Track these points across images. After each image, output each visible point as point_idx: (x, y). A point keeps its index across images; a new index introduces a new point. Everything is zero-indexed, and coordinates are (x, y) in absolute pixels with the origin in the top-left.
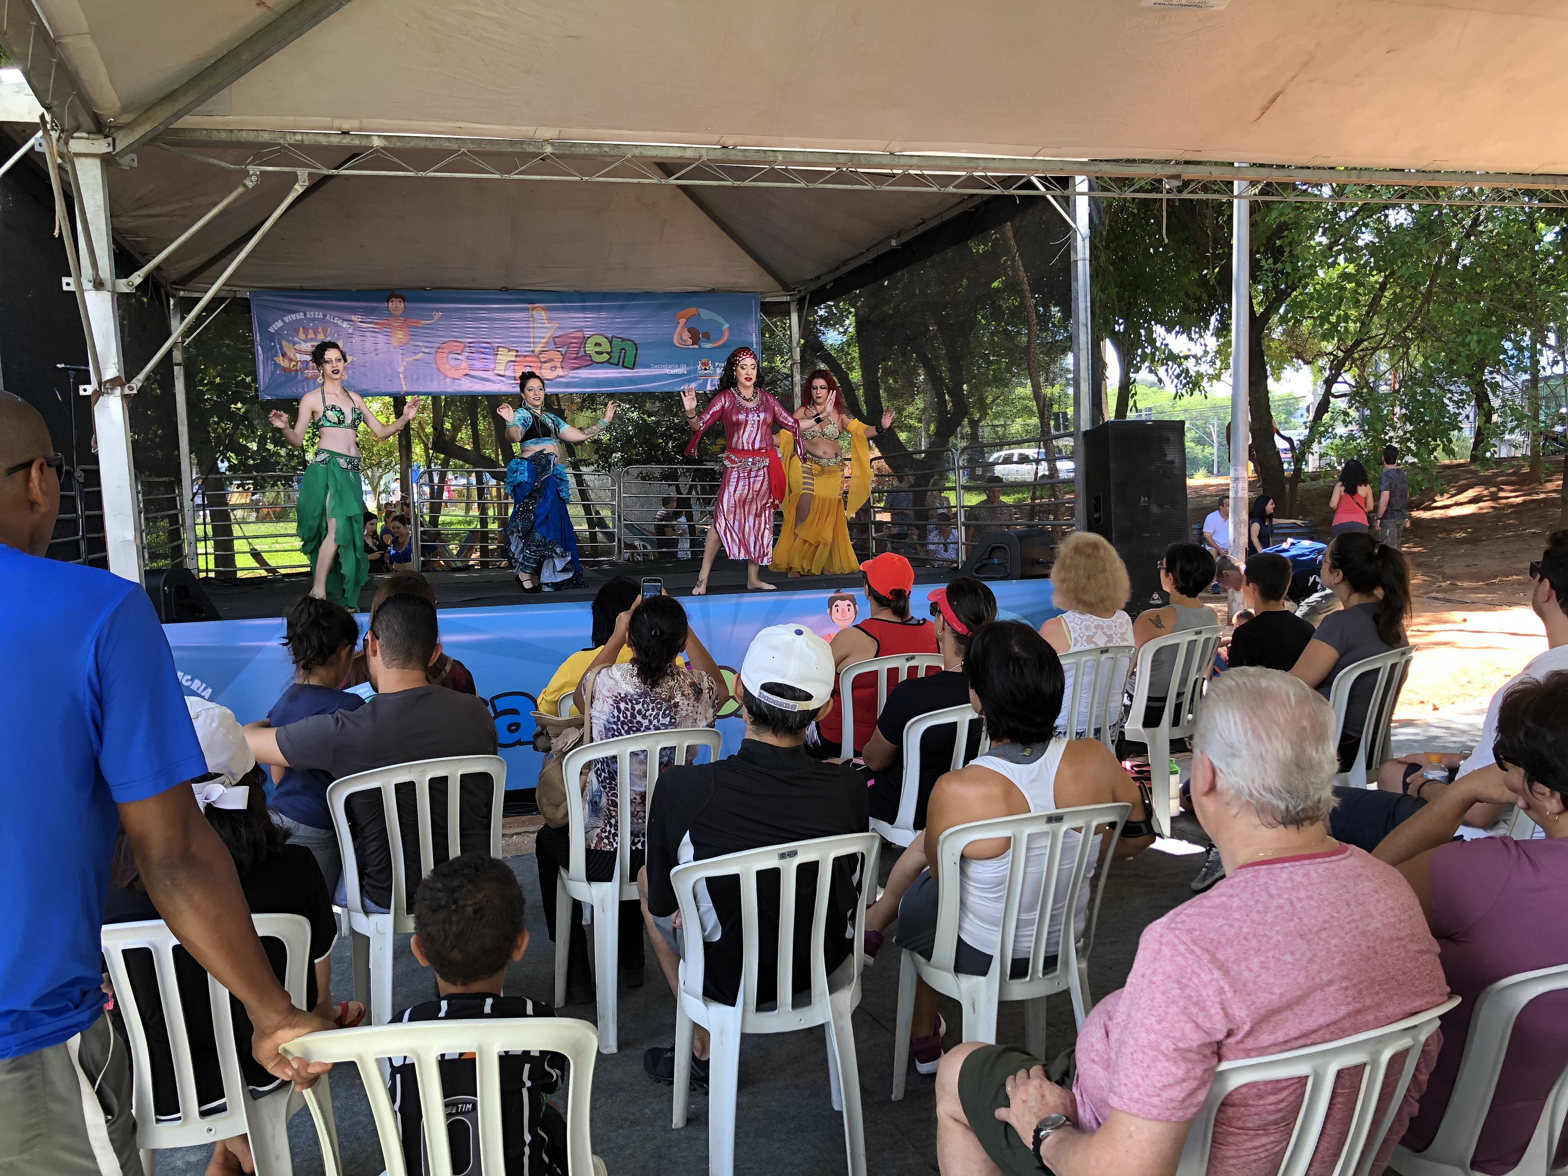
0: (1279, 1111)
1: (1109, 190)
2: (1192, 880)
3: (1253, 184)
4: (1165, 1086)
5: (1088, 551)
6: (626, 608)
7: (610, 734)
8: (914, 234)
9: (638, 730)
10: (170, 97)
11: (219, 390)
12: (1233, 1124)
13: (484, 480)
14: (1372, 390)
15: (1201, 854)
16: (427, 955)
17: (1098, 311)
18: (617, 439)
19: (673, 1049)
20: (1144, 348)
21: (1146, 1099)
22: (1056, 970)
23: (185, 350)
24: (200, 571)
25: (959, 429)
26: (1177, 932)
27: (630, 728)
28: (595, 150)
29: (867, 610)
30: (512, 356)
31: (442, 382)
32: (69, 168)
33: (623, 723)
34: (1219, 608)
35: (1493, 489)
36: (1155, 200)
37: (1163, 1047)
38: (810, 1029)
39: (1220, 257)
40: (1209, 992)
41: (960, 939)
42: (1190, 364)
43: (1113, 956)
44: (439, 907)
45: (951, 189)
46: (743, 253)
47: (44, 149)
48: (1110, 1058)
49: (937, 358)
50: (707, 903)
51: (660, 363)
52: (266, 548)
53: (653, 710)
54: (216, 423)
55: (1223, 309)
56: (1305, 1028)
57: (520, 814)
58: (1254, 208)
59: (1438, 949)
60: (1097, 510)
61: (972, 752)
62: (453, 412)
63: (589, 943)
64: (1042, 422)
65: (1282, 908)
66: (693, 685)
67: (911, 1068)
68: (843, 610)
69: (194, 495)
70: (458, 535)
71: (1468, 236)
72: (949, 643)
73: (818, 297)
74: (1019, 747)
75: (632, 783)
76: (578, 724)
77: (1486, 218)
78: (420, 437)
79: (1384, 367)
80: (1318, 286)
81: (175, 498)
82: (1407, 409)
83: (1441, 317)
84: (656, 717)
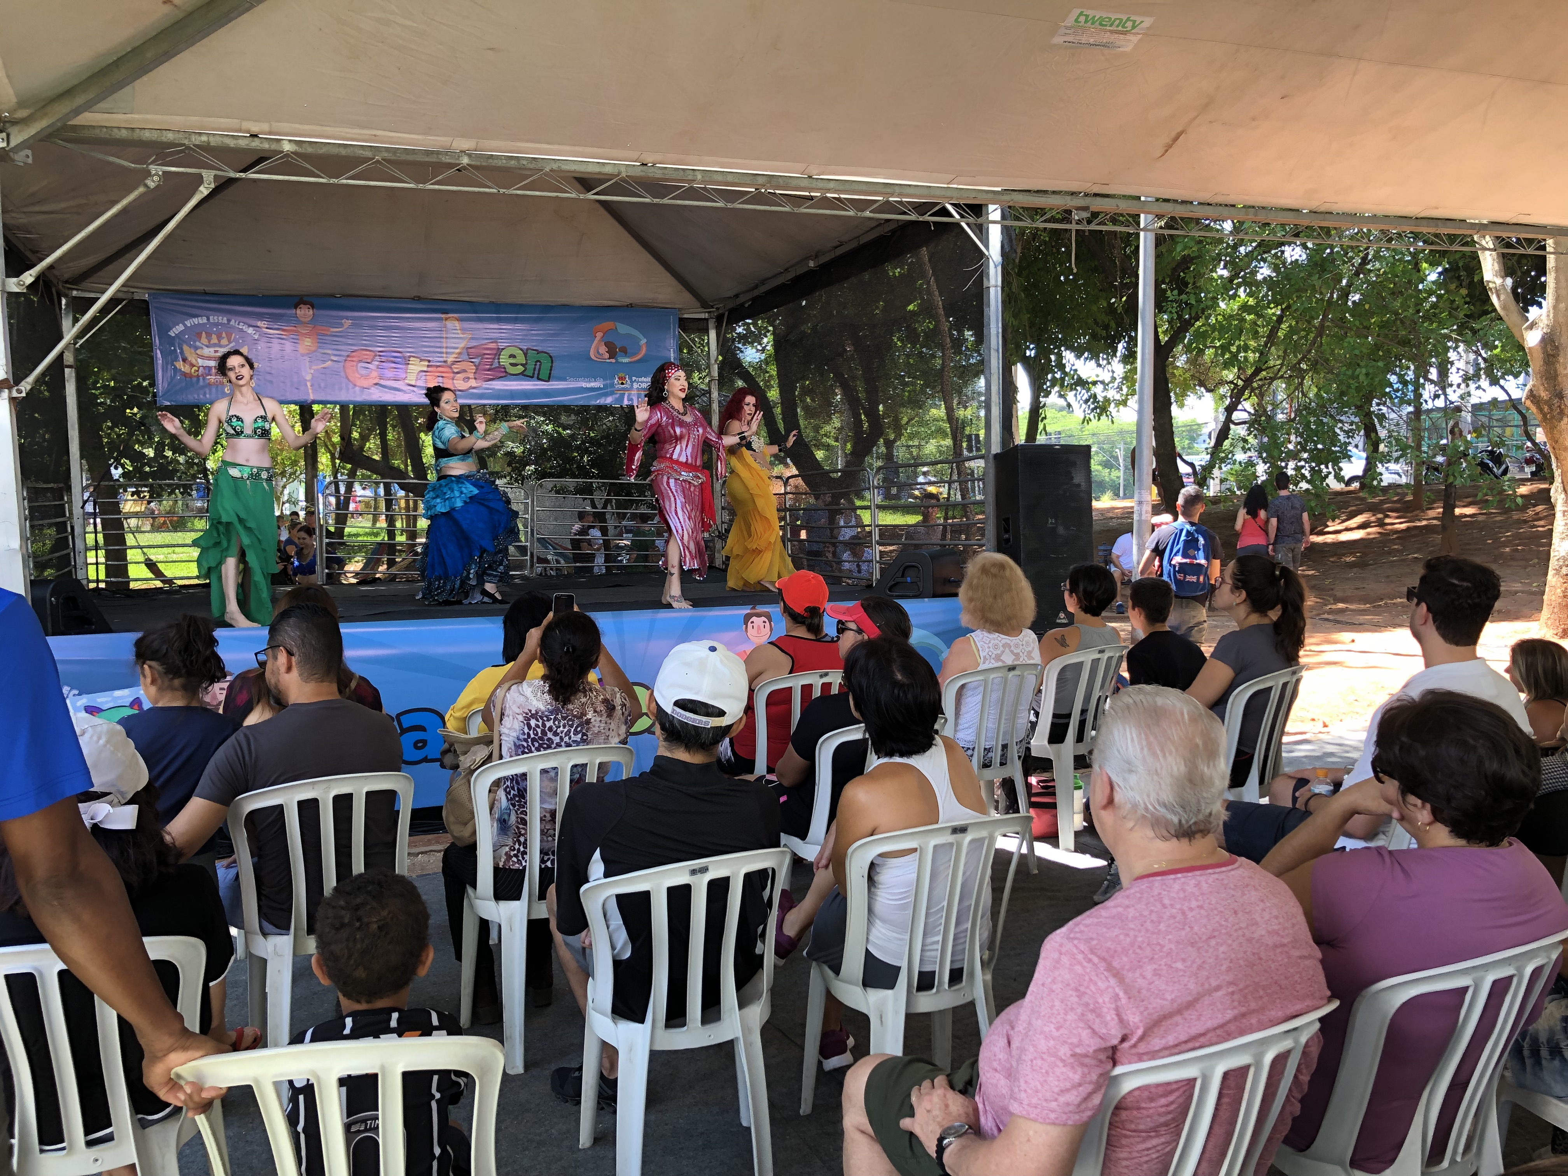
0: (1169, 1113)
1: (1021, 220)
2: (1095, 893)
3: (1159, 217)
4: (1062, 1091)
5: (994, 570)
6: (538, 624)
7: (520, 751)
8: (832, 255)
9: (549, 747)
10: (69, 92)
11: (115, 394)
12: (1126, 1127)
13: (393, 491)
14: (1270, 418)
15: (1104, 867)
16: (330, 976)
17: (1010, 336)
18: (530, 452)
19: (580, 1069)
20: (1054, 372)
21: (1044, 1104)
22: (961, 982)
23: (78, 351)
24: (89, 581)
25: (874, 449)
26: (1076, 942)
27: (541, 746)
28: (513, 163)
29: (782, 626)
30: (423, 366)
31: (351, 391)
33: (533, 740)
35: (1380, 516)
36: (1065, 230)
37: (1061, 1053)
38: (719, 1045)
39: (1127, 286)
40: (1105, 1000)
41: (867, 952)
42: (1098, 390)
43: (1018, 968)
44: (343, 925)
45: (867, 214)
46: (661, 269)
48: (1012, 1066)
49: (854, 378)
50: (617, 920)
51: (577, 376)
52: (161, 558)
53: (564, 727)
54: (109, 428)
55: (1130, 337)
56: (1194, 1031)
57: (426, 832)
58: (1159, 241)
59: (1319, 955)
60: (1007, 531)
62: (361, 422)
63: (496, 963)
64: (955, 444)
65: (1174, 917)
66: (606, 701)
68: (759, 627)
69: (85, 502)
70: (364, 547)
71: (1357, 274)
73: (737, 314)
75: (542, 801)
76: (488, 741)
77: (1374, 257)
78: (326, 446)
79: (1281, 396)
80: (1220, 318)
81: (63, 505)
82: (1302, 437)
83: (1333, 350)
84: (568, 734)
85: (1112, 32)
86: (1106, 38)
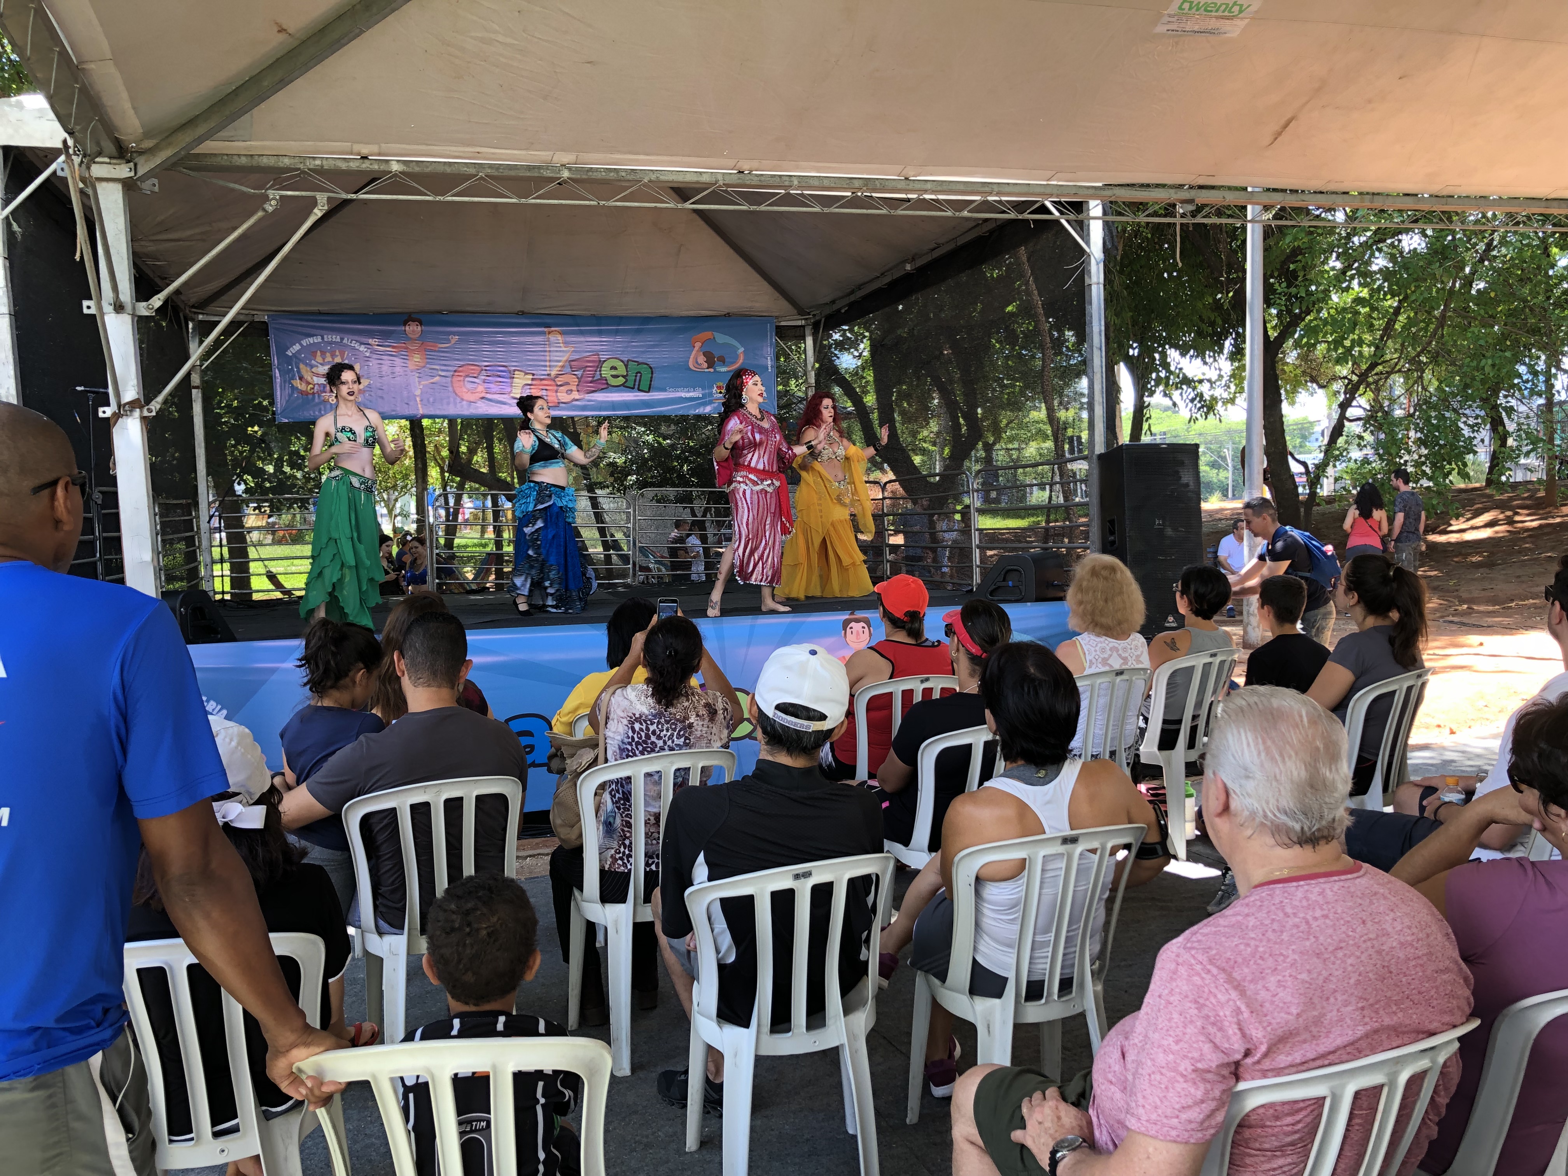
0: (1296, 1132)
1: (1123, 215)
2: (1208, 903)
3: (1267, 208)
4: (1183, 1108)
5: (1105, 573)
6: (642, 629)
7: (624, 755)
8: (929, 258)
9: (653, 751)
10: (192, 122)
11: (237, 413)
12: (1252, 1145)
13: (500, 503)
14: (1387, 414)
15: (1217, 877)
16: (440, 977)
17: (1112, 335)
18: (632, 462)
19: (686, 1072)
20: (1158, 372)
21: (1165, 1121)
22: (1071, 992)
23: (204, 373)
24: (216, 593)
25: (973, 453)
26: (1193, 952)
27: (644, 749)
28: (612, 175)
29: (881, 631)
30: (527, 380)
31: (458, 405)
32: (90, 191)
33: (637, 744)
34: (1235, 631)
35: (1509, 513)
36: (1169, 224)
37: (1181, 1069)
38: (824, 1051)
39: (1234, 281)
40: (1226, 1012)
41: (975, 961)
42: (1205, 388)
43: (1129, 980)
44: (453, 930)
45: (965, 213)
46: (757, 277)
47: (67, 173)
48: (1127, 1079)
49: (951, 381)
50: (721, 924)
51: (676, 387)
52: (281, 570)
53: (667, 730)
54: (233, 446)
55: (1237, 333)
56: (1322, 1049)
57: (534, 836)
58: (1268, 233)
60: (1112, 533)
61: (987, 774)
62: (469, 436)
63: (603, 966)
64: (1056, 446)
65: (1298, 927)
66: (707, 705)
67: (926, 1091)
68: (858, 632)
69: (211, 517)
70: (472, 557)
71: (1482, 261)
72: (963, 665)
73: (833, 321)
74: (1033, 768)
75: (647, 804)
76: (594, 744)
77: (1500, 243)
78: (436, 460)
79: (1398, 391)
80: (1332, 311)
81: (191, 520)
82: (1422, 433)
83: (1455, 341)
84: (671, 737)
85: (1217, 18)
86: (1213, 24)
